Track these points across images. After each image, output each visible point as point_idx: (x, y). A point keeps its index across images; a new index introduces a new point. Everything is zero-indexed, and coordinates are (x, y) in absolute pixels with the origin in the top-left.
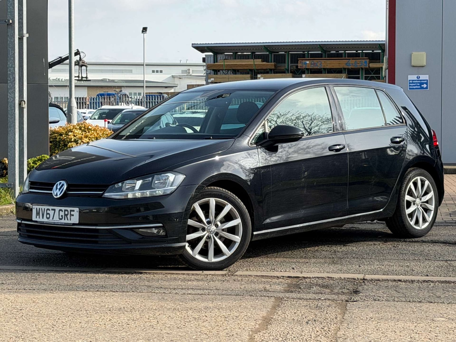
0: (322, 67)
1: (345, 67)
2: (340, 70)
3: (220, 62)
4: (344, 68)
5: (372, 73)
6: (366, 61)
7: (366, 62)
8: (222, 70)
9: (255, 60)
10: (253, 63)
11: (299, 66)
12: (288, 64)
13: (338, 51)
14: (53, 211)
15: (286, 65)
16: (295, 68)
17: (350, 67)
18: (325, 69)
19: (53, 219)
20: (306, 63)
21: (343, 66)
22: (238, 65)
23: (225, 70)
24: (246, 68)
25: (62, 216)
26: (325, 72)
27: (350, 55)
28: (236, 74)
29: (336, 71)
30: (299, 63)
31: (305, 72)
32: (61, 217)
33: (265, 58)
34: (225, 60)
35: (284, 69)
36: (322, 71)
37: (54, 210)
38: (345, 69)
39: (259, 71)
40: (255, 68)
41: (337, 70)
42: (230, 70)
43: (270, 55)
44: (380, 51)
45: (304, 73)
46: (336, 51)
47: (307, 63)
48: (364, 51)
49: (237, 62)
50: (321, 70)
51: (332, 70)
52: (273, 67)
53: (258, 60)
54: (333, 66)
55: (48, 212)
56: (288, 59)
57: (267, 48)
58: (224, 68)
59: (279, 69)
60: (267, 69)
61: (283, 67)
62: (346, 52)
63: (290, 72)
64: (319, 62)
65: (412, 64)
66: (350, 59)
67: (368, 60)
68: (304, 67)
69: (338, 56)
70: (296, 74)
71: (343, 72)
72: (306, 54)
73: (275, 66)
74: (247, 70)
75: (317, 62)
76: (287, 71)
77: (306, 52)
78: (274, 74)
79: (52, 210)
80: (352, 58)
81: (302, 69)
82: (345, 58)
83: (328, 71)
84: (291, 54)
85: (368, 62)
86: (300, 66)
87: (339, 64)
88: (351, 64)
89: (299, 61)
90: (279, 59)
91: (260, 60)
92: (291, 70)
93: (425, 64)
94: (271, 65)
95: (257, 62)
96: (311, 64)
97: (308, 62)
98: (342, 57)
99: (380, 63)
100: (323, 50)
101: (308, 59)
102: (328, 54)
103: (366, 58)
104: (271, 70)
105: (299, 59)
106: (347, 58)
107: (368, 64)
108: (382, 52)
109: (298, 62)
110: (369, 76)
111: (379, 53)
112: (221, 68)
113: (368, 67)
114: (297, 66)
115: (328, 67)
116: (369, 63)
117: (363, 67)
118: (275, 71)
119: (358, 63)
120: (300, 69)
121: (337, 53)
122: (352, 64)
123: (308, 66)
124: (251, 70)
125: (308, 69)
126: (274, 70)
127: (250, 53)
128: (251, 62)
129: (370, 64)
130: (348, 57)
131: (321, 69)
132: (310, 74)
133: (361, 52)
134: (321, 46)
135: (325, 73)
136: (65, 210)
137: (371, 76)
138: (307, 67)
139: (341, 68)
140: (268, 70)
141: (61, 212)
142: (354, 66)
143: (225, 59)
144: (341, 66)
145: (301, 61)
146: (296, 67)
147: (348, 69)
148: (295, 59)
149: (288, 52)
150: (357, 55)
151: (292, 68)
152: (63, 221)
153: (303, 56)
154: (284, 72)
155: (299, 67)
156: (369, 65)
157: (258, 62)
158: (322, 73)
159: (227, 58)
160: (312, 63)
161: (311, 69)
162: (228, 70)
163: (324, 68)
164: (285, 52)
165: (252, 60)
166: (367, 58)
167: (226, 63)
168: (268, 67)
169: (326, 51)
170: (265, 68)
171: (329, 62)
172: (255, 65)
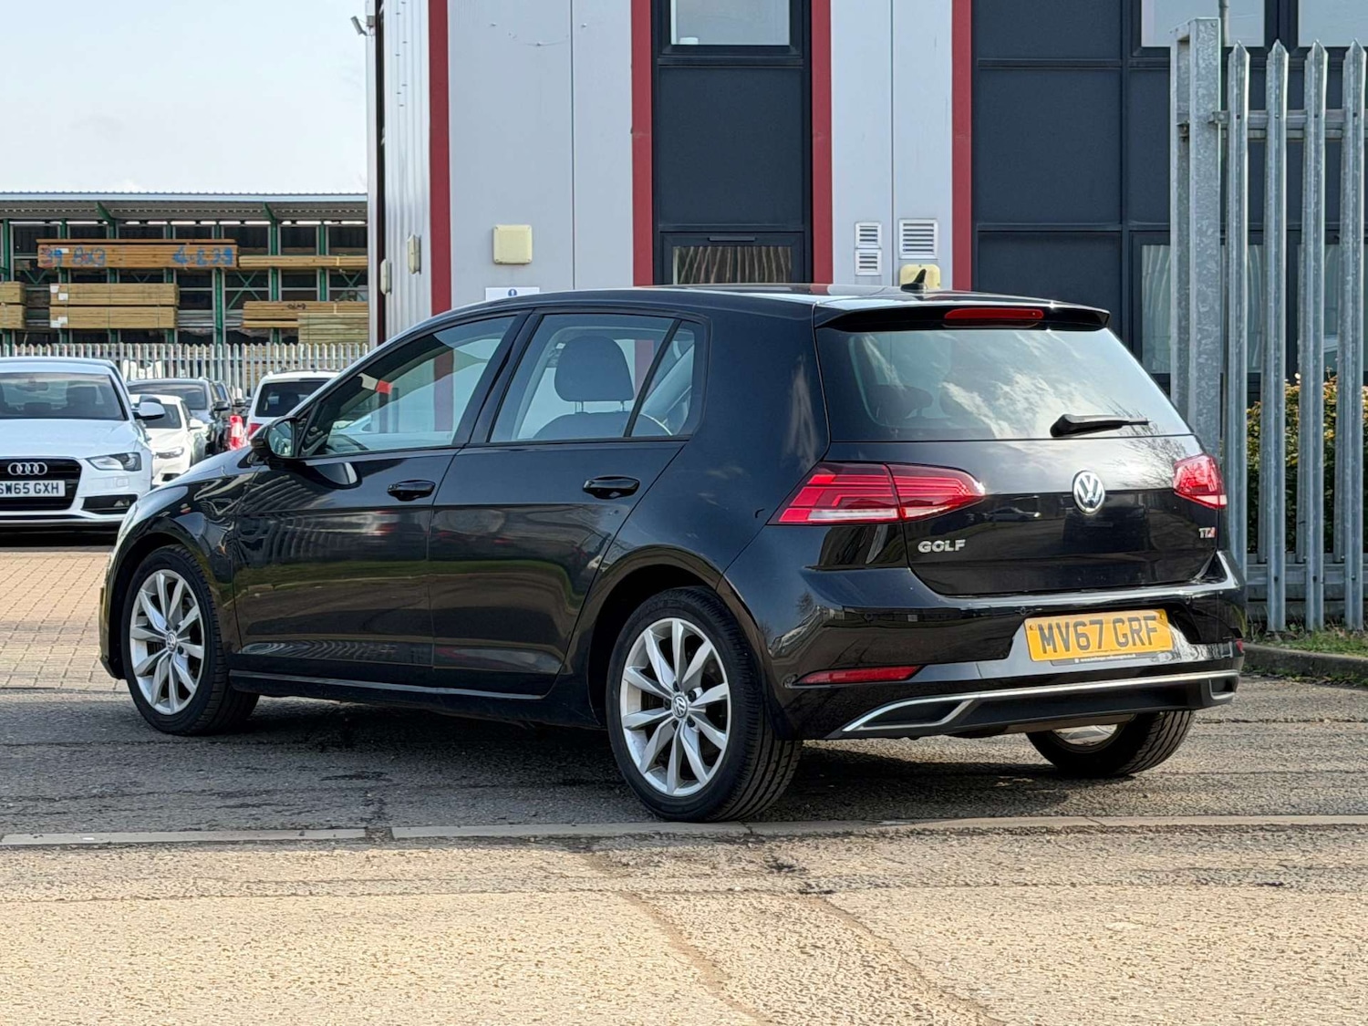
0: (106, 265)
1: (170, 266)
2: (159, 273)
4: (168, 268)
5: (247, 283)
6: (230, 250)
7: (228, 254)
11: (39, 260)
13: (146, 221)
16: (28, 267)
17: (185, 265)
18: (113, 270)
20: (61, 254)
21: (167, 262)
26: (113, 278)
27: (183, 233)
29: (144, 276)
30: (40, 251)
31: (57, 277)
36: (105, 276)
38: (170, 270)
41: (150, 274)
44: (268, 223)
45: (56, 281)
46: (141, 221)
47: (63, 254)
48: (221, 223)
50: (103, 273)
51: (133, 273)
54: (136, 263)
56: (6, 242)
62: (173, 223)
63: (12, 278)
64: (98, 249)
65: (496, 258)
66: (184, 244)
67: (236, 246)
68: (55, 263)
69: (147, 234)
70: (30, 282)
71: (165, 280)
72: (59, 228)
75: (92, 250)
77: (60, 223)
80: (191, 241)
81: (50, 269)
82: (169, 241)
83: (121, 277)
84: (16, 228)
85: (235, 252)
86: (43, 262)
87: (155, 256)
88: (187, 257)
89: (40, 247)
92: (15, 271)
96: (76, 256)
97: (65, 250)
98: (162, 238)
99: (266, 253)
100: (109, 216)
101: (65, 241)
102: (121, 229)
103: (228, 241)
105: (38, 241)
106: (175, 241)
107: (234, 258)
108: (272, 225)
109: (37, 251)
110: (238, 292)
111: (264, 228)
113: (234, 265)
114: (33, 263)
115: (123, 265)
116: (238, 256)
117: (222, 265)
119: (208, 256)
120: (43, 269)
121: (144, 225)
122: (192, 256)
123: (67, 262)
125: (64, 270)
129: (240, 258)
130: (177, 238)
131: (104, 269)
132: (73, 282)
133: (214, 223)
134: (103, 204)
135: (115, 282)
137: (244, 292)
138: (63, 265)
139: (161, 269)
142: (196, 262)
144: (160, 263)
145: (46, 246)
146: (30, 263)
147: (178, 270)
148: (27, 240)
149: (5, 222)
150: (199, 234)
151: (19, 268)
153: (49, 232)
155: (40, 265)
156: (238, 260)
158: (105, 282)
160: (79, 252)
161: (73, 270)
163: (111, 269)
166: (232, 241)
169: (115, 219)
171: (123, 250)
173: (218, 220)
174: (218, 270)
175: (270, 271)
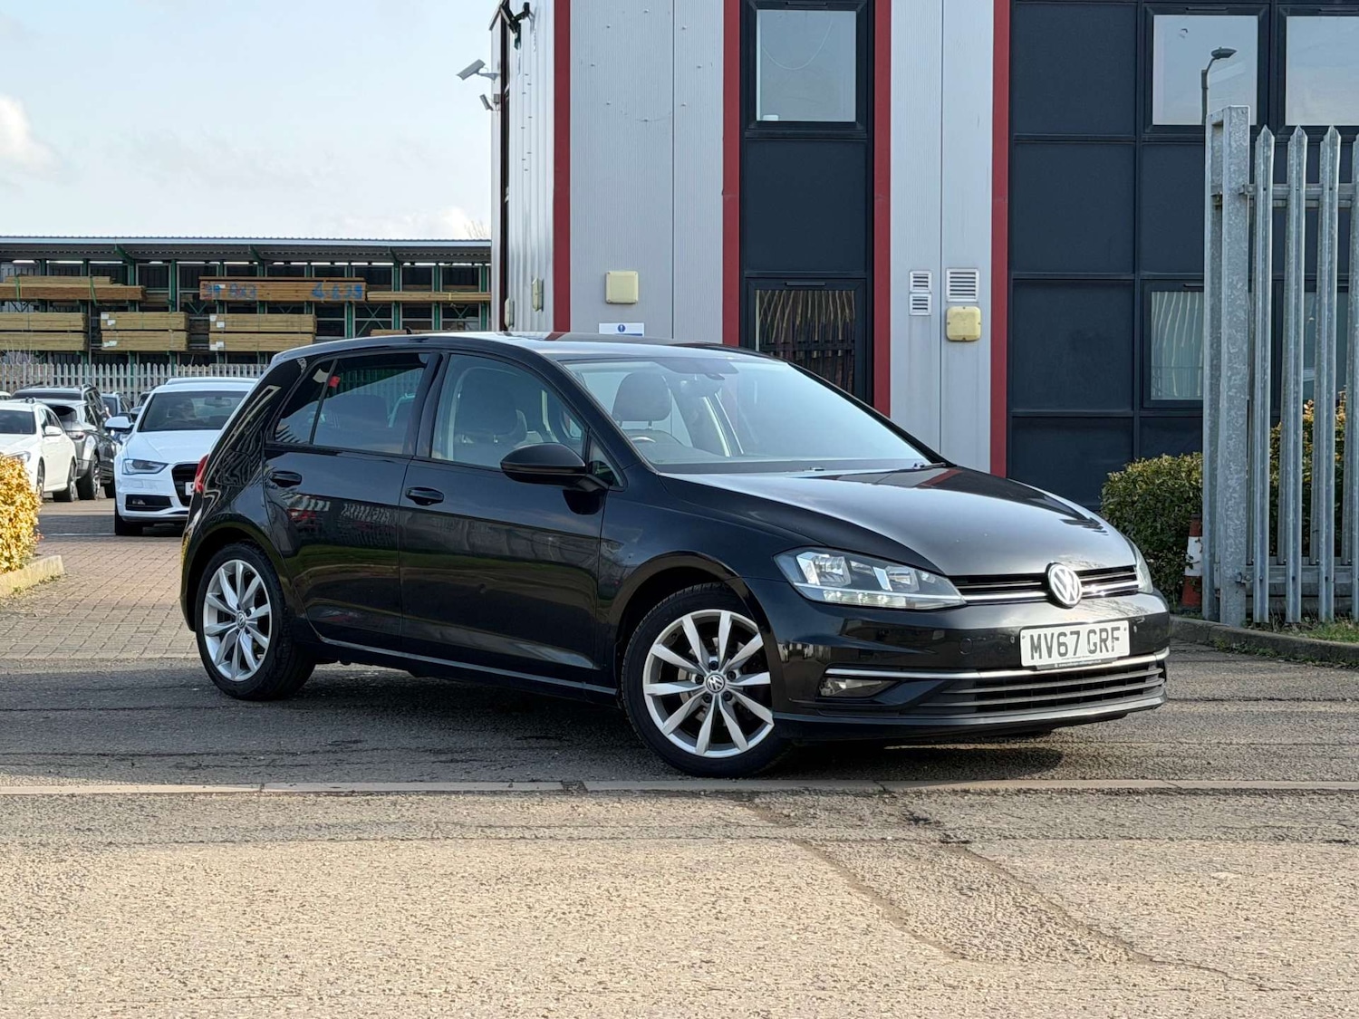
0: (257, 299)
1: (310, 299)
2: (300, 305)
3: (7, 282)
4: (308, 302)
5: (373, 315)
6: (360, 287)
7: (358, 290)
8: (11, 301)
9: (94, 278)
10: (89, 286)
11: (201, 294)
12: (173, 290)
13: (289, 262)
14: (1076, 636)
15: (170, 292)
16: (191, 300)
17: (322, 299)
18: (262, 303)
19: (1075, 654)
20: (219, 289)
21: (307, 297)
22: (53, 289)
23: (21, 301)
24: (71, 297)
25: (1095, 644)
26: (262, 310)
27: (321, 272)
28: (46, 311)
29: (288, 308)
30: (201, 287)
31: (216, 308)
32: (1093, 648)
33: (118, 275)
34: (20, 278)
35: (165, 300)
36: (256, 309)
37: (1078, 633)
38: (310, 303)
39: (104, 304)
40: (94, 299)
41: (292, 306)
42: (34, 301)
43: (130, 269)
44: (392, 264)
45: (215, 312)
46: (285, 262)
47: (221, 289)
48: (353, 264)
49: (50, 283)
50: (253, 305)
51: (277, 306)
52: (139, 297)
53: (101, 279)
54: (282, 297)
55: (1061, 641)
56: (174, 279)
57: (123, 252)
58: (18, 297)
59: (155, 300)
60: (124, 301)
61: (164, 296)
62: (313, 264)
63: (178, 309)
64: (250, 285)
66: (322, 281)
67: (365, 283)
68: (214, 297)
69: (291, 273)
70: (193, 312)
71: (305, 311)
72: (217, 268)
73: (143, 293)
74: (74, 301)
75: (245, 286)
76: (172, 306)
77: (218, 263)
78: (141, 313)
79: (1072, 633)
80: (328, 279)
81: (210, 301)
82: (309, 279)
83: (268, 308)
84: (181, 266)
85: (364, 289)
86: (205, 296)
87: (297, 291)
88: (324, 292)
89: (202, 283)
90: (154, 278)
91: (107, 279)
92: (181, 303)
93: (637, 299)
94: (133, 290)
95: (97, 283)
96: (231, 290)
97: (222, 286)
98: (303, 276)
99: (391, 290)
100: (259, 257)
101: (223, 278)
102: (269, 268)
103: (359, 279)
104: (133, 302)
105: (201, 278)
106: (314, 278)
107: (364, 293)
108: (395, 266)
109: (199, 287)
110: (366, 322)
111: (390, 268)
112: (11, 297)
113: (363, 299)
114: (196, 296)
115: (271, 299)
116: (366, 292)
117: (353, 299)
118: (141, 305)
119: (341, 291)
120: (204, 301)
121: (288, 265)
122: (328, 291)
123: (224, 296)
124: (85, 303)
125: (222, 303)
126: (140, 302)
127: (82, 262)
128: (84, 283)
129: (368, 293)
130: (316, 276)
131: (255, 302)
132: (229, 312)
133: (347, 264)
135: (264, 313)
136: (1101, 630)
137: (371, 321)
138: (221, 298)
139: (303, 302)
140: (127, 303)
141: (1092, 635)
142: (333, 297)
143: (18, 276)
144: (302, 297)
145: (206, 283)
146: (193, 297)
147: (317, 303)
148: (191, 277)
149: (173, 261)
150: (338, 273)
151: (184, 300)
152: (1098, 656)
153: (209, 271)
154: (166, 309)
155: (201, 298)
156: (366, 295)
157: (103, 283)
158: (256, 313)
159: (25, 272)
160: (234, 288)
161: (228, 302)
162: (28, 301)
163: (260, 302)
164: (164, 261)
165: (88, 279)
166: (362, 279)
167: (22, 285)
168: (128, 297)
169: (264, 260)
170: (120, 298)
171: (271, 286)
172: (94, 289)
173: (350, 262)
174: (350, 302)
175: (394, 304)
